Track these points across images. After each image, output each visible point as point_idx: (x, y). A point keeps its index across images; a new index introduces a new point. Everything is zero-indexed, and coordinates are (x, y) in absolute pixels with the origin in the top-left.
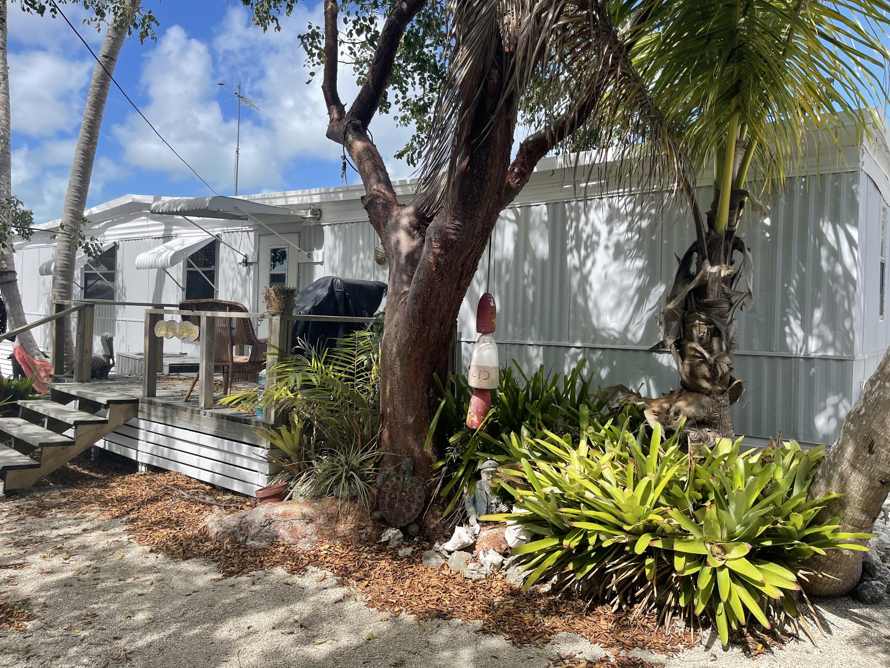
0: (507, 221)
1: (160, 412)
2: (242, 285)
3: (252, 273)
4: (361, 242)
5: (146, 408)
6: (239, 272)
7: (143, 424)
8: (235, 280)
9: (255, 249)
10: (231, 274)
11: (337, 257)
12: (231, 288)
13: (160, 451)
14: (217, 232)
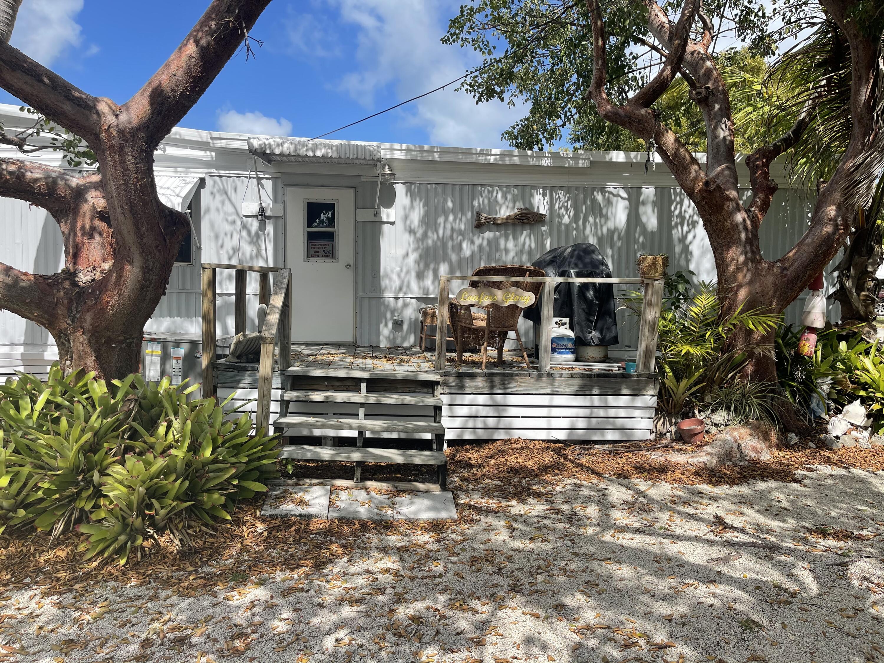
0: (619, 198)
1: (480, 382)
2: (251, 242)
3: (270, 228)
4: (450, 204)
5: (452, 380)
6: (244, 227)
7: (445, 399)
8: (236, 237)
9: (275, 200)
10: (228, 228)
11: (416, 216)
12: (229, 244)
13: (479, 423)
14: (196, 174)
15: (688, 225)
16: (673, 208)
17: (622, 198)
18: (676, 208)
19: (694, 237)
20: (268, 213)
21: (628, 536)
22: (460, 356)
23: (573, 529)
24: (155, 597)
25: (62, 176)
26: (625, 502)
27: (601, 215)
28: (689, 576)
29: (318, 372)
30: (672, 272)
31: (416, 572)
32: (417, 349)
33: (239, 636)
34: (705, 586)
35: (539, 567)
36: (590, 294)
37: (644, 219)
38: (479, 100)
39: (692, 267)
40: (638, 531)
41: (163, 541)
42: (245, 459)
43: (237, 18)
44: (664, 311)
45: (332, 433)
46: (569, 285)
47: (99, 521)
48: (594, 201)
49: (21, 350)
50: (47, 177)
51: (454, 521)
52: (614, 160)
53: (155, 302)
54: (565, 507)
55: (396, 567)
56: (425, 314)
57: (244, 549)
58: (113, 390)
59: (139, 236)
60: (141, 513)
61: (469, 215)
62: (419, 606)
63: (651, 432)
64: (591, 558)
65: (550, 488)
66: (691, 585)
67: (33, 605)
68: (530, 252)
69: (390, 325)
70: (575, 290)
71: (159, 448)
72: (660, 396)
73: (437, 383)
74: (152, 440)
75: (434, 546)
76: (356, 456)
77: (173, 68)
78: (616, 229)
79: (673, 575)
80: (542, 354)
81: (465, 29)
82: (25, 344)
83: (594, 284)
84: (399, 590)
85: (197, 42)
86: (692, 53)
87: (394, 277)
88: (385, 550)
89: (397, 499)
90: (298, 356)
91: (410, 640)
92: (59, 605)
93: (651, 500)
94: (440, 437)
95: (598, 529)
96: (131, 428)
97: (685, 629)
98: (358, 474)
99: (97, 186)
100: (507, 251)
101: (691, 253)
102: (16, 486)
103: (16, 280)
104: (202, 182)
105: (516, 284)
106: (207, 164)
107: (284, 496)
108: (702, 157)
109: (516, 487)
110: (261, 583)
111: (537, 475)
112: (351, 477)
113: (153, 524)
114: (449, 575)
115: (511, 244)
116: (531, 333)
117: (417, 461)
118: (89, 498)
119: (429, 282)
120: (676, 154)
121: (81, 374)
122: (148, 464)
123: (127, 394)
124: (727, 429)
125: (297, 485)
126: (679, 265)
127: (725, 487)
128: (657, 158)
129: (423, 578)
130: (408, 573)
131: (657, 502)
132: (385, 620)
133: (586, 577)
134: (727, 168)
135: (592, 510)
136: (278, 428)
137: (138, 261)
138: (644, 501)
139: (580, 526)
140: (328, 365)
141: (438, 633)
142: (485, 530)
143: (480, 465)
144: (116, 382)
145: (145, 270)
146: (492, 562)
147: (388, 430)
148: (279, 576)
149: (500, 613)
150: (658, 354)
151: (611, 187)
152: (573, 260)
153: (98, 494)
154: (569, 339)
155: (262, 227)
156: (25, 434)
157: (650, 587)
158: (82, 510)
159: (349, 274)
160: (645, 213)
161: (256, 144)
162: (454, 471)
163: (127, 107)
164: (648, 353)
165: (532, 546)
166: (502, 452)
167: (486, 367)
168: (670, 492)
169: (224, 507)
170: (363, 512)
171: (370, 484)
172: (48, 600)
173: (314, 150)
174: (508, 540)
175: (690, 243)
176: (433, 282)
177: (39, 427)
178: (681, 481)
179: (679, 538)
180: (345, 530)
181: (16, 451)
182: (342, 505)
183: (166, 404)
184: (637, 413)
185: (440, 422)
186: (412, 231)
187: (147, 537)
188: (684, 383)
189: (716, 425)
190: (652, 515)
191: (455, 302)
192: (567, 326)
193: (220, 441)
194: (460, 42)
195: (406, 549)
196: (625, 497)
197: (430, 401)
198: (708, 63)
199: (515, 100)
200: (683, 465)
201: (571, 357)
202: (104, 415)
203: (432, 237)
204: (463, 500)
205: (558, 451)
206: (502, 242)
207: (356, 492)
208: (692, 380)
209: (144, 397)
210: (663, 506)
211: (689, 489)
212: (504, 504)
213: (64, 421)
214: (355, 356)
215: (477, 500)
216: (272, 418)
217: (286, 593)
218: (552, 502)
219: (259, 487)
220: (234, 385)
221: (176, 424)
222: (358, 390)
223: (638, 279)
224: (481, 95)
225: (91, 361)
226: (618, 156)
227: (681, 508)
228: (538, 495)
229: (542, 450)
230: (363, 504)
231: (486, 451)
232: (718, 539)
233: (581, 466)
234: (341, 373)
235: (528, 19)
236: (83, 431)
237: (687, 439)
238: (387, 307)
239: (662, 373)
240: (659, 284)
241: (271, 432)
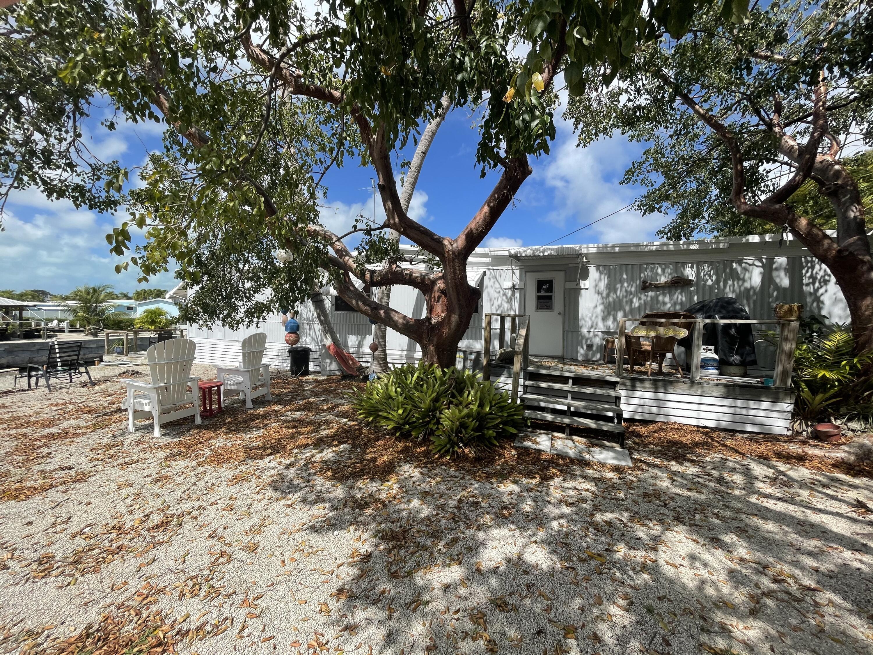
0: (755, 267)
1: (648, 385)
2: (508, 302)
3: (517, 295)
4: (625, 276)
5: (628, 383)
6: (504, 294)
7: (623, 393)
8: (500, 299)
9: (521, 280)
10: (496, 295)
11: (602, 285)
12: (496, 304)
13: (646, 409)
14: (482, 269)
15: (820, 283)
16: (804, 271)
17: (757, 266)
18: (807, 272)
19: (826, 291)
20: (517, 287)
21: (772, 502)
22: (632, 368)
23: (723, 488)
24: (463, 478)
25: (427, 274)
26: (767, 477)
27: (739, 279)
28: (833, 542)
29: (544, 372)
30: (806, 315)
31: (606, 494)
32: (602, 362)
33: (505, 508)
34: (850, 552)
35: (696, 509)
36: (733, 331)
37: (777, 280)
38: (644, 214)
39: (824, 312)
40: (780, 499)
41: (466, 450)
42: (506, 415)
43: (508, 191)
44: (799, 343)
45: (551, 406)
46: (714, 325)
47: (438, 436)
48: (733, 270)
49: (405, 353)
50: (421, 275)
51: (630, 468)
52: (750, 241)
53: (464, 332)
54: (714, 472)
55: (593, 489)
56: (608, 341)
57: (506, 462)
58: (444, 373)
59: (459, 300)
60: (457, 435)
61: (638, 282)
62: (609, 516)
63: (788, 430)
64: (739, 511)
65: (700, 458)
66: (836, 549)
67: (410, 471)
68: (682, 303)
69: (585, 347)
70: (720, 328)
71: (464, 404)
72: (796, 404)
73: (618, 383)
74: (461, 399)
75: (618, 481)
76: (567, 421)
77: (477, 219)
78: (752, 288)
79: (817, 537)
80: (693, 369)
81: (635, 174)
82: (407, 350)
83: (735, 324)
84: (596, 503)
85: (489, 205)
86: (821, 162)
87: (588, 319)
88: (586, 477)
89: (592, 449)
90: (532, 363)
91: (605, 536)
92: (421, 473)
93: (791, 479)
94: (619, 415)
95: (744, 492)
96: (452, 393)
97: (832, 581)
98: (568, 431)
99: (440, 278)
100: (665, 304)
101: (822, 302)
102: (405, 414)
103: (408, 322)
104: (485, 274)
105: (674, 324)
106: (487, 264)
107: (526, 438)
108: (832, 233)
109: (675, 453)
110: (515, 482)
111: (690, 448)
112: (563, 433)
113: (462, 441)
114: (629, 501)
115: (667, 299)
116: (683, 356)
117: (605, 428)
118: (435, 424)
119: (610, 322)
120: (809, 233)
121: (431, 365)
122: (460, 411)
123: (450, 376)
124: (865, 435)
125: (532, 432)
126: (811, 311)
127: (865, 480)
128: (789, 237)
129: (611, 499)
130: (600, 494)
131: (797, 481)
132: (588, 519)
133: (736, 524)
134: (859, 239)
135: (738, 478)
136: (522, 400)
137: (457, 311)
138: (785, 479)
139: (728, 487)
140: (549, 368)
141: (623, 535)
142: (652, 477)
143: (647, 436)
144: (445, 370)
145: (460, 317)
146: (659, 499)
147: (585, 407)
148: (525, 481)
149: (667, 533)
150: (794, 374)
151: (748, 260)
152: (717, 308)
153: (438, 422)
154: (714, 360)
155: (513, 294)
156: (409, 391)
157: (795, 542)
158: (431, 429)
159: (560, 319)
160: (778, 276)
161: (513, 252)
162: (628, 438)
163: (456, 240)
164: (785, 374)
165: (689, 493)
166: (663, 430)
167: (651, 375)
168: (809, 476)
169: (495, 438)
170: (571, 453)
171: (575, 437)
172: (416, 470)
173: (543, 252)
174: (670, 486)
175: (822, 295)
176: (613, 323)
177: (415, 388)
178: (818, 468)
179: (821, 511)
180: (561, 462)
181: (405, 398)
182: (559, 448)
183: (468, 382)
184: (775, 415)
185: (619, 406)
186: (599, 293)
187: (460, 447)
188: (819, 397)
189: (853, 431)
190: (792, 490)
191: (630, 334)
192: (713, 351)
193: (493, 403)
194: (632, 182)
195: (599, 480)
196: (767, 474)
197: (612, 393)
198: (837, 167)
199: (667, 211)
200: (819, 457)
201: (716, 372)
202: (441, 385)
203: (613, 296)
204: (636, 456)
205: (706, 434)
206: (661, 298)
207: (566, 441)
208: (828, 395)
209: (458, 378)
210: (803, 485)
211: (827, 476)
212: (666, 463)
213: (425, 386)
214: (564, 364)
215: (644, 457)
216: (520, 394)
217: (529, 490)
218: (703, 467)
219: (513, 431)
220: (499, 375)
221: (472, 393)
222: (567, 383)
223: (775, 321)
224: (645, 211)
225: (435, 359)
226: (755, 239)
227: (821, 489)
228: (692, 461)
229: (693, 432)
230: (571, 448)
231: (650, 428)
232: (860, 518)
233: (726, 446)
234: (557, 373)
235: (681, 161)
236: (432, 393)
237: (823, 438)
238: (583, 337)
239: (798, 387)
240: (795, 324)
241: (519, 402)
